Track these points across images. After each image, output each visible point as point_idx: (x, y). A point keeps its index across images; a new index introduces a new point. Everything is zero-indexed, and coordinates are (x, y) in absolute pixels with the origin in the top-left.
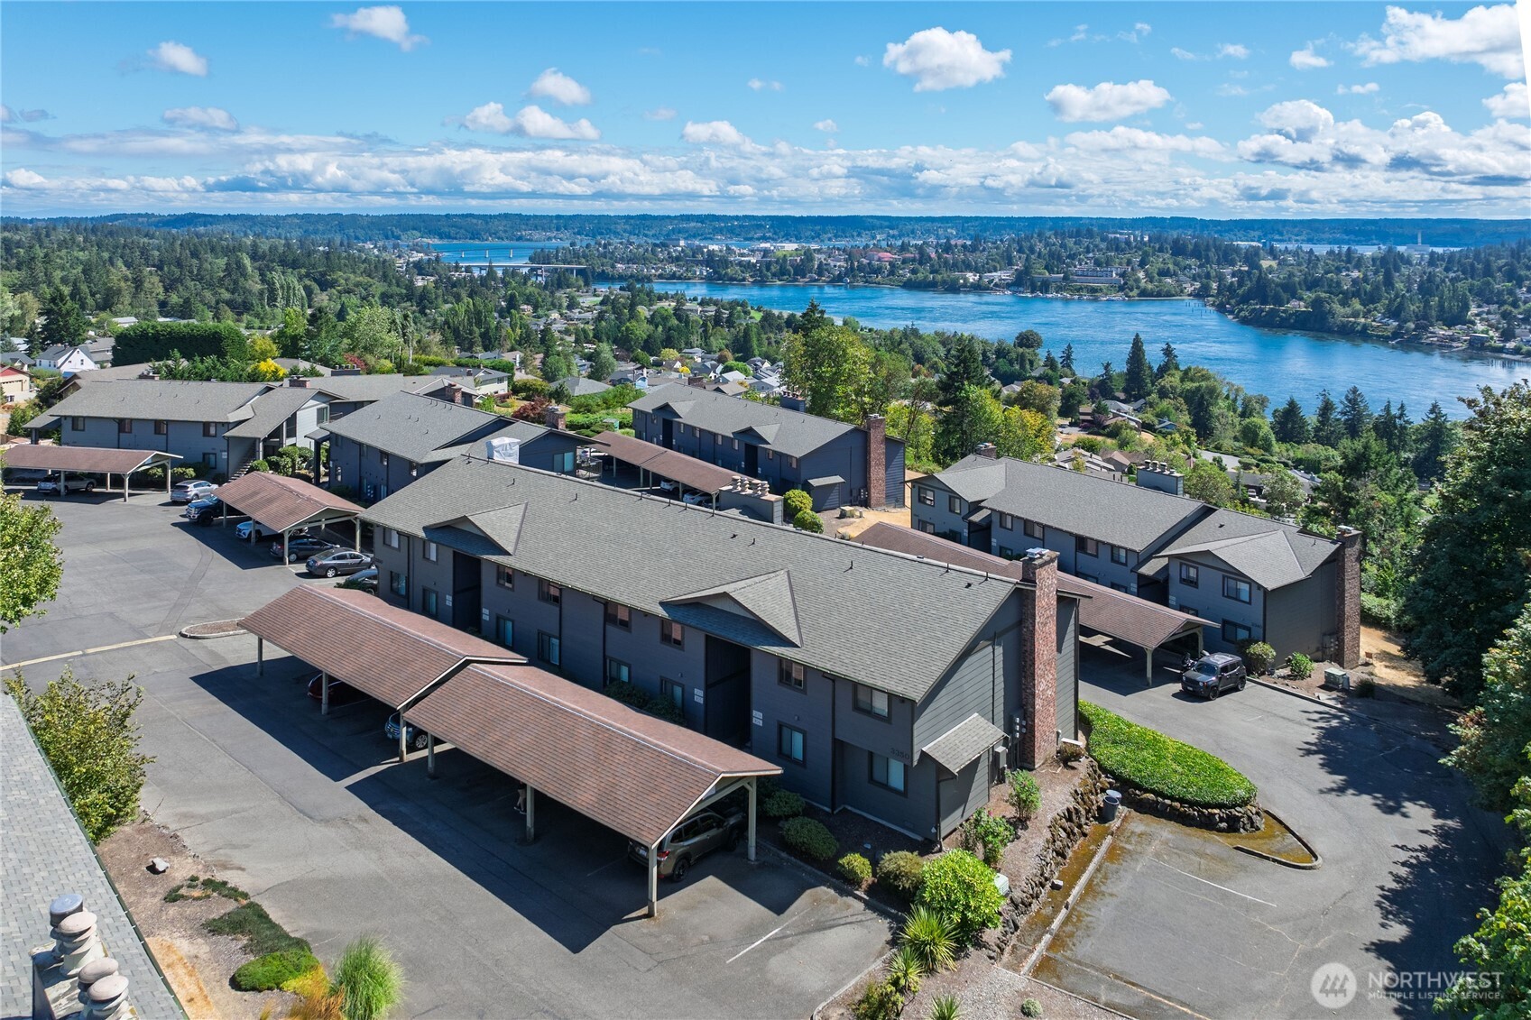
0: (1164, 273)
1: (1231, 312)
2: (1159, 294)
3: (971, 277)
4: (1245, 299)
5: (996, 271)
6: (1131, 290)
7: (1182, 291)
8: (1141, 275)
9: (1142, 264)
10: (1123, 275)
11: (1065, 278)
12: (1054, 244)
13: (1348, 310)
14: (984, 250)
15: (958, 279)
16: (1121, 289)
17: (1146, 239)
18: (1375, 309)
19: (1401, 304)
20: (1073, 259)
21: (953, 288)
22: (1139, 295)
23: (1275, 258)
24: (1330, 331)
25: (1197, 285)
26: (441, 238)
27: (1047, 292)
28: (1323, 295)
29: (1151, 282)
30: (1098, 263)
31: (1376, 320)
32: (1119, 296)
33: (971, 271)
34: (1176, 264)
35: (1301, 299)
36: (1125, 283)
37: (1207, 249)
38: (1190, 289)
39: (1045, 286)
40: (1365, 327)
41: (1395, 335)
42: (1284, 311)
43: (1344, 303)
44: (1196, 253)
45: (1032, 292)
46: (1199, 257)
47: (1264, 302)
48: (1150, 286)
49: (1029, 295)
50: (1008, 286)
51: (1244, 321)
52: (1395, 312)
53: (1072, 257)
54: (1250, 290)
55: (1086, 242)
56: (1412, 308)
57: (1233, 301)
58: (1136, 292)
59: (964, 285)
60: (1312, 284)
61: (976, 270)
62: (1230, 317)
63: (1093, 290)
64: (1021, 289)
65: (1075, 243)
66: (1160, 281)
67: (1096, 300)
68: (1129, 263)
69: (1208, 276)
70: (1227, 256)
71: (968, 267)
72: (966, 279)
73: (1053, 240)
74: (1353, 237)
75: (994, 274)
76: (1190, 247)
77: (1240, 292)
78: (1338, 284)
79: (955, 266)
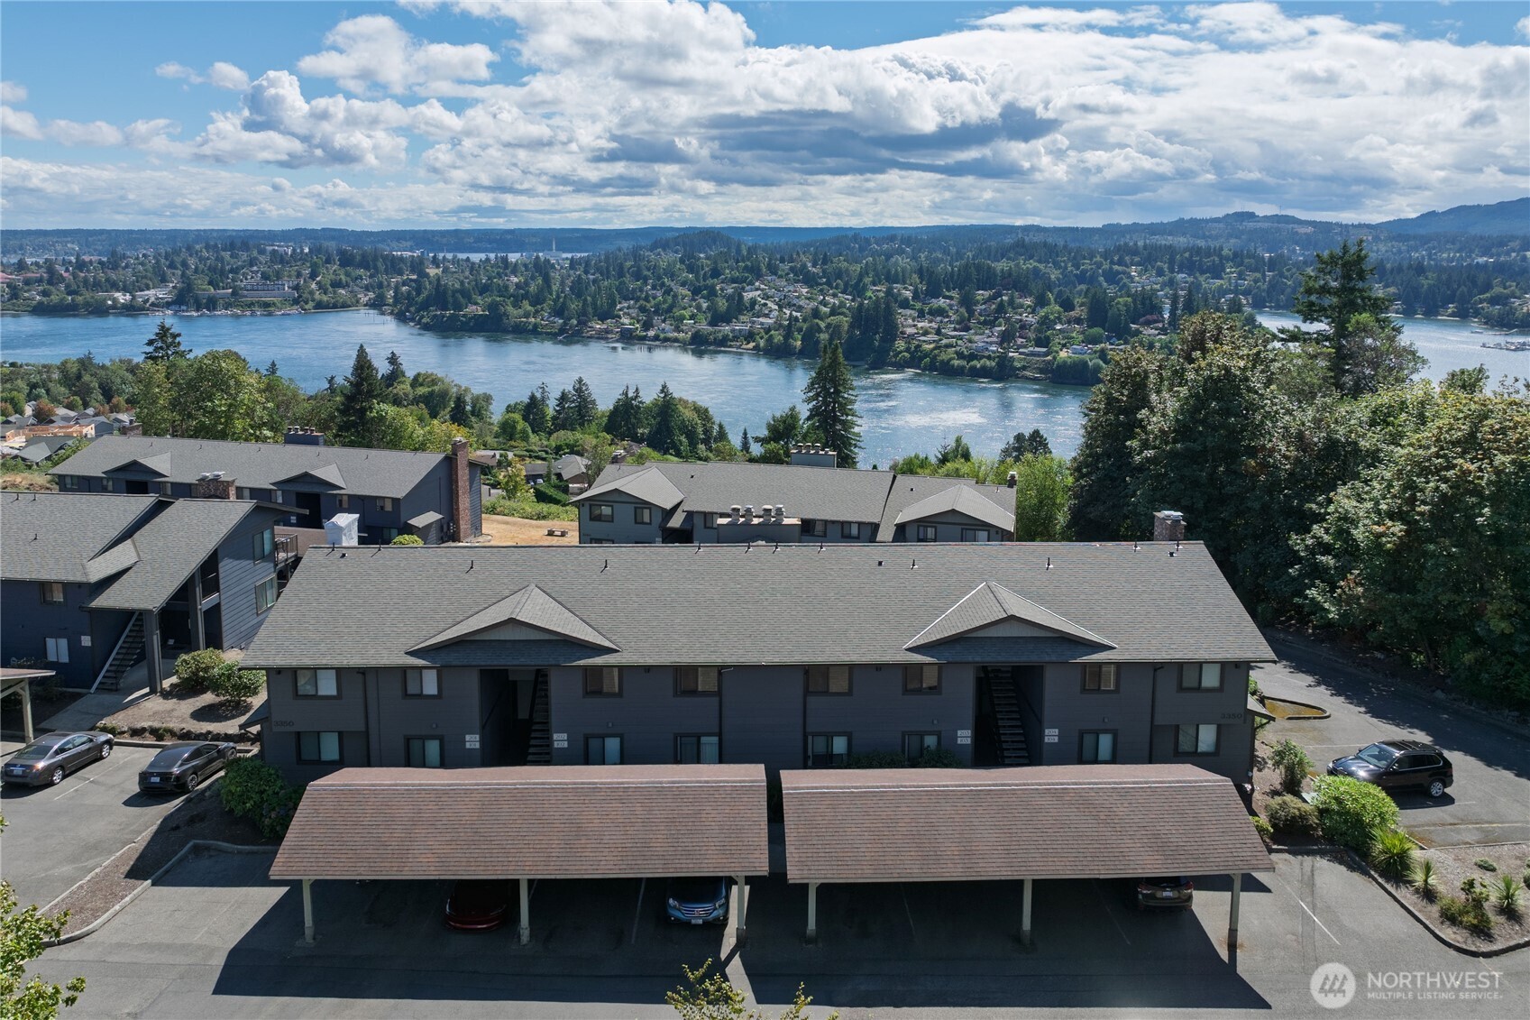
0: (337, 284)
1: (412, 320)
2: (335, 306)
3: (122, 298)
4: (424, 306)
5: (148, 289)
6: (307, 303)
7: (358, 302)
8: (314, 286)
9: (313, 276)
10: (296, 288)
11: (233, 294)
12: (208, 259)
13: (521, 312)
14: (127, 266)
15: (105, 300)
16: (296, 302)
17: (307, 250)
18: (542, 309)
19: (564, 303)
20: (237, 273)
21: (100, 310)
22: (315, 308)
23: (438, 267)
24: (506, 331)
25: (371, 295)
27: (215, 309)
28: (498, 299)
29: (325, 293)
30: (265, 277)
31: (544, 319)
32: (295, 310)
33: (118, 291)
34: (347, 274)
35: (476, 304)
36: (300, 296)
37: (375, 259)
38: (364, 299)
39: (212, 304)
40: (536, 326)
41: (562, 331)
42: (464, 316)
43: (516, 305)
44: (364, 264)
45: (197, 310)
46: (367, 268)
47: (446, 309)
48: (325, 298)
49: (195, 314)
50: (168, 305)
51: (426, 327)
52: (559, 311)
53: (235, 271)
54: (428, 297)
55: (244, 256)
56: (573, 306)
57: (412, 309)
58: (311, 305)
59: (114, 307)
60: (484, 290)
61: (125, 290)
62: (412, 324)
63: (266, 305)
64: (184, 308)
65: (231, 256)
66: (335, 293)
67: (270, 314)
68: (299, 275)
69: (380, 285)
70: (394, 265)
71: (114, 286)
72: (115, 300)
73: (205, 254)
74: (495, 245)
75: (146, 292)
76: (358, 258)
77: (420, 299)
78: (506, 287)
79: (97, 285)
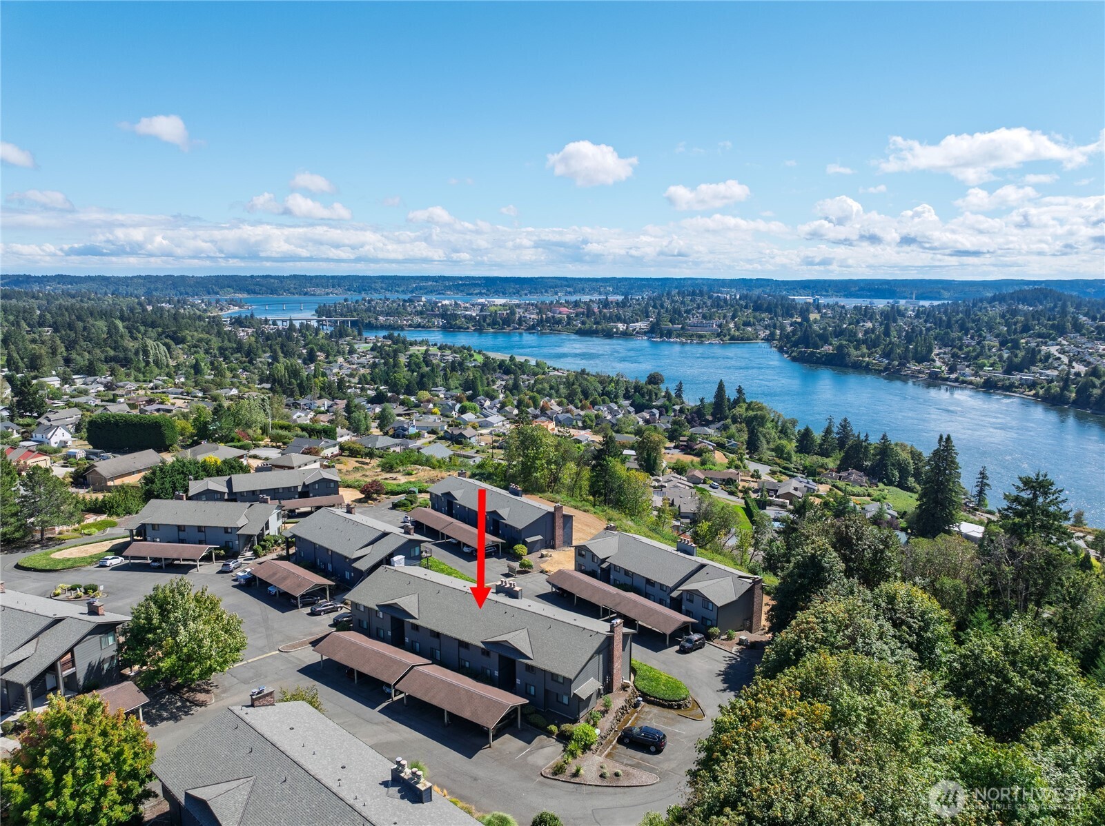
0: (747, 324)
1: (787, 353)
2: (742, 339)
3: (621, 327)
4: (796, 344)
5: (637, 322)
6: (725, 336)
7: (757, 337)
8: (732, 325)
9: (733, 317)
10: (720, 326)
11: (683, 328)
12: (677, 301)
13: (859, 353)
14: (630, 306)
15: (612, 329)
16: (719, 335)
17: (738, 297)
18: (876, 352)
19: (891, 349)
20: (689, 313)
21: (609, 335)
22: (730, 340)
23: (819, 312)
24: (846, 366)
25: (768, 332)
26: (249, 294)
27: (670, 338)
28: (844, 343)
29: (738, 330)
30: (704, 317)
31: (876, 360)
32: (717, 341)
33: (621, 323)
34: (755, 318)
35: (831, 344)
36: (721, 332)
37: (776, 306)
38: (762, 335)
39: (669, 334)
40: (868, 364)
41: (886, 369)
42: (819, 353)
43: (857, 348)
44: (769, 310)
45: (661, 338)
46: (770, 312)
47: (807, 347)
48: (737, 333)
49: (658, 340)
50: (645, 333)
51: (794, 359)
52: (887, 355)
53: (688, 312)
54: (799, 338)
55: (698, 300)
56: (898, 351)
57: (788, 345)
58: (728, 337)
59: (616, 333)
60: (839, 333)
61: (624, 322)
62: (786, 356)
63: (700, 336)
64: (654, 335)
65: (691, 300)
66: (744, 330)
67: (701, 343)
68: (725, 317)
69: (775, 327)
70: (789, 310)
71: (619, 319)
72: (617, 329)
73: (677, 298)
74: (873, 293)
75: (636, 324)
76: (765, 305)
77: (793, 339)
78: (855, 334)
79: (610, 319)
